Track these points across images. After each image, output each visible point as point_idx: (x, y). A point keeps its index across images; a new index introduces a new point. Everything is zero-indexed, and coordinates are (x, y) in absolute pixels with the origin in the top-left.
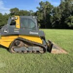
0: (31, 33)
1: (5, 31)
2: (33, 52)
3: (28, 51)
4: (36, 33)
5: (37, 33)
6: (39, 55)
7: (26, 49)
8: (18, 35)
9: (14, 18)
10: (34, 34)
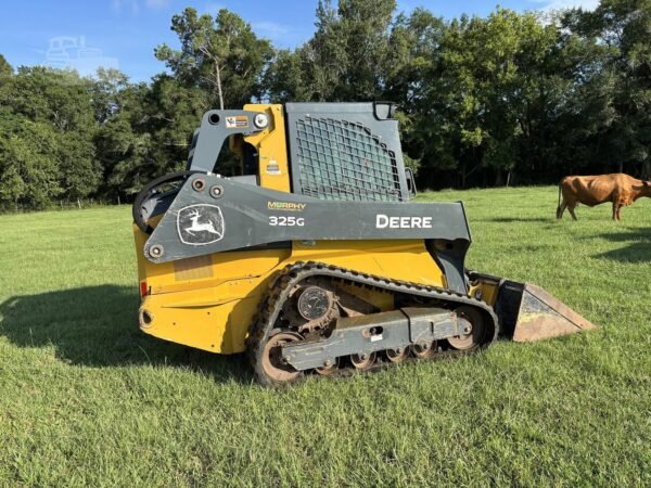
0: (384, 222)
1: (196, 227)
2: (412, 352)
3: (382, 355)
4: (416, 222)
5: (424, 223)
6: (452, 367)
7: (369, 340)
8: (291, 248)
9: (246, 118)
10: (402, 226)
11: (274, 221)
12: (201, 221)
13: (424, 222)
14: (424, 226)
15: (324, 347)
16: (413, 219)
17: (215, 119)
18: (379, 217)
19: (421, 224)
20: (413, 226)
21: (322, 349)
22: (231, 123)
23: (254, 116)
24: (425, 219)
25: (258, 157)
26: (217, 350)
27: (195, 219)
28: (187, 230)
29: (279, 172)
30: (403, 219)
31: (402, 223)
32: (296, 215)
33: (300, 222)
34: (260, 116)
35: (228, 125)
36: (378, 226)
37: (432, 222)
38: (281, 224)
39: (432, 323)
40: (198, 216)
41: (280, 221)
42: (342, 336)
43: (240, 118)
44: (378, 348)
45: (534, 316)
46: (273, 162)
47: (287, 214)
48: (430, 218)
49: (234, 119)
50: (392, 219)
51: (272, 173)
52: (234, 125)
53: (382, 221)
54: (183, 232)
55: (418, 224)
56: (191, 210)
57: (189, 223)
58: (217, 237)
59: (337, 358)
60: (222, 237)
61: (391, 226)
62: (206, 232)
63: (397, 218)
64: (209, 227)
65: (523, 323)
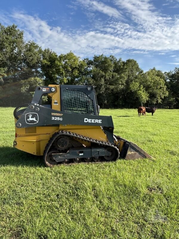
1: (31, 119)
7: (79, 154)
8: (59, 126)
9: (49, 89)
10: (92, 122)
11: (53, 118)
12: (32, 117)
13: (99, 121)
14: (99, 122)
15: (65, 156)
16: (96, 120)
17: (39, 89)
18: (85, 119)
19: (98, 122)
20: (96, 122)
21: (64, 156)
22: (44, 90)
23: (51, 88)
24: (99, 120)
25: (52, 100)
26: (35, 154)
27: (30, 117)
28: (28, 120)
29: (58, 104)
30: (93, 120)
31: (92, 121)
32: (60, 117)
33: (61, 119)
34: (53, 88)
35: (43, 90)
36: (85, 121)
37: (102, 121)
38: (55, 119)
39: (99, 151)
40: (31, 116)
41: (55, 118)
42: (71, 153)
43: (47, 89)
44: (82, 157)
45: (132, 152)
46: (56, 101)
47: (57, 117)
48: (101, 120)
49: (45, 89)
50: (89, 120)
51: (56, 104)
52: (45, 91)
53: (86, 120)
54: (27, 120)
55: (97, 122)
56: (29, 114)
57: (29, 118)
58: (36, 122)
59: (69, 159)
60: (38, 122)
61: (89, 122)
62: (33, 120)
63: (91, 120)
64: (34, 119)
65: (129, 154)
